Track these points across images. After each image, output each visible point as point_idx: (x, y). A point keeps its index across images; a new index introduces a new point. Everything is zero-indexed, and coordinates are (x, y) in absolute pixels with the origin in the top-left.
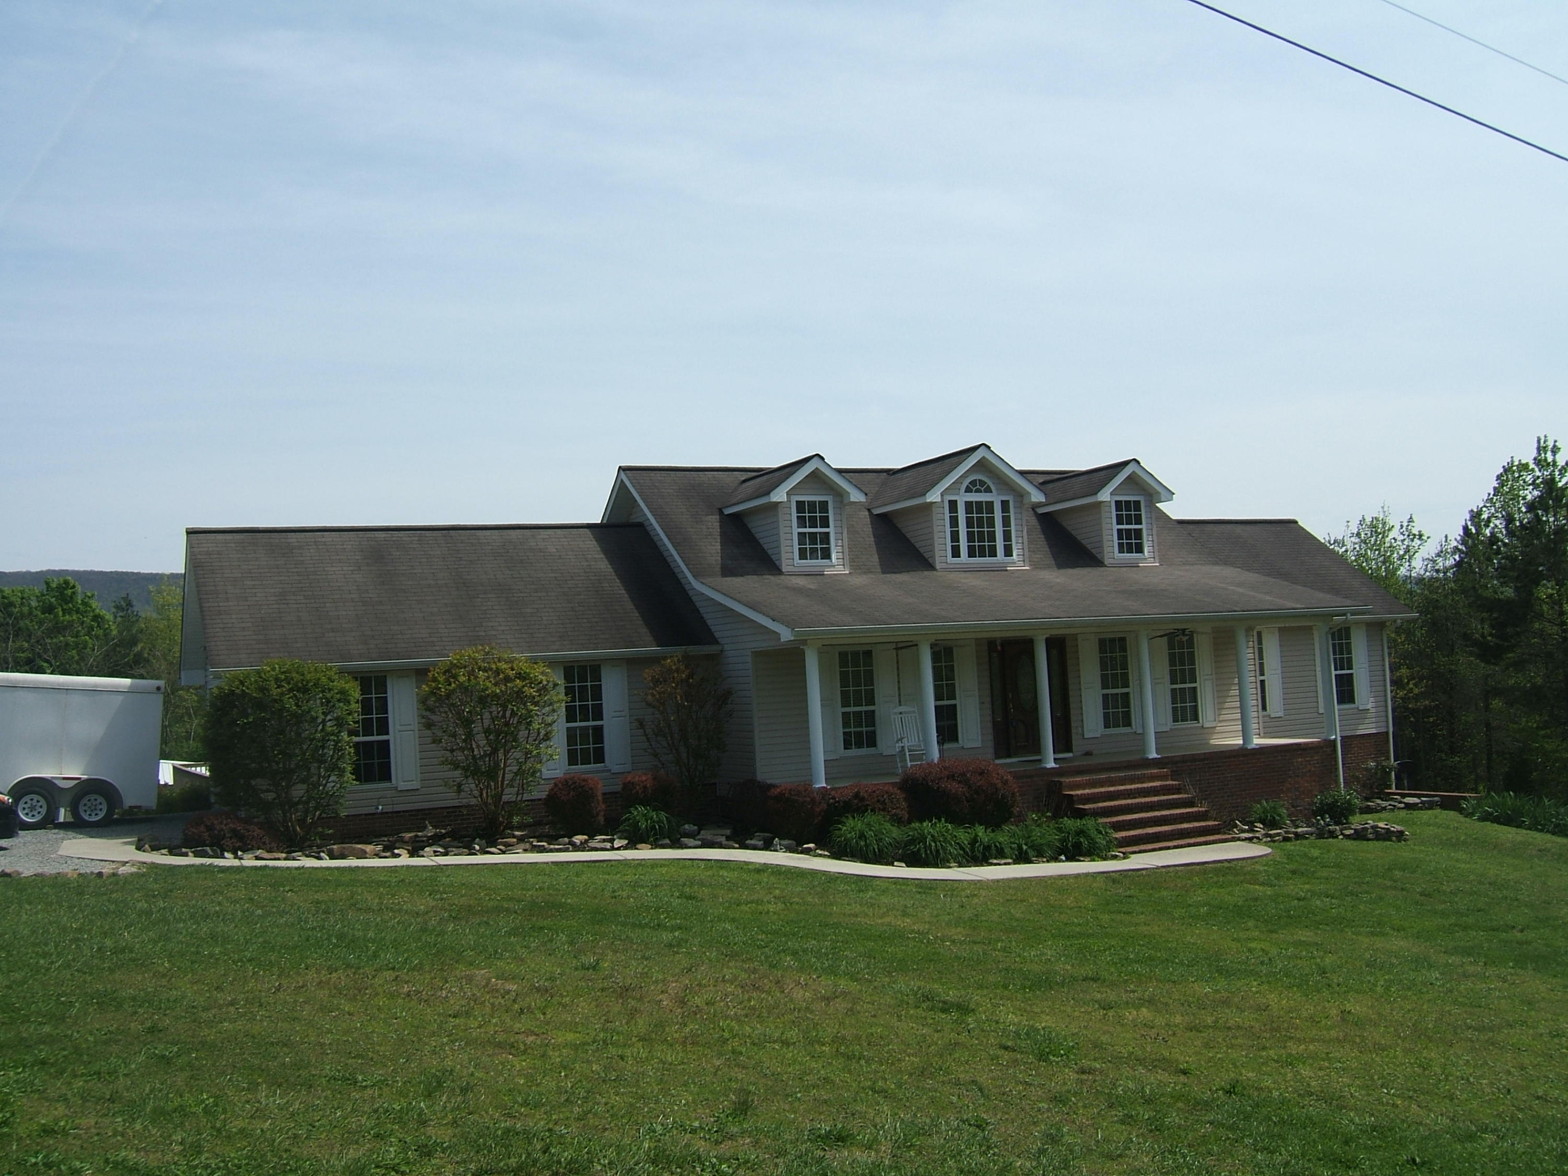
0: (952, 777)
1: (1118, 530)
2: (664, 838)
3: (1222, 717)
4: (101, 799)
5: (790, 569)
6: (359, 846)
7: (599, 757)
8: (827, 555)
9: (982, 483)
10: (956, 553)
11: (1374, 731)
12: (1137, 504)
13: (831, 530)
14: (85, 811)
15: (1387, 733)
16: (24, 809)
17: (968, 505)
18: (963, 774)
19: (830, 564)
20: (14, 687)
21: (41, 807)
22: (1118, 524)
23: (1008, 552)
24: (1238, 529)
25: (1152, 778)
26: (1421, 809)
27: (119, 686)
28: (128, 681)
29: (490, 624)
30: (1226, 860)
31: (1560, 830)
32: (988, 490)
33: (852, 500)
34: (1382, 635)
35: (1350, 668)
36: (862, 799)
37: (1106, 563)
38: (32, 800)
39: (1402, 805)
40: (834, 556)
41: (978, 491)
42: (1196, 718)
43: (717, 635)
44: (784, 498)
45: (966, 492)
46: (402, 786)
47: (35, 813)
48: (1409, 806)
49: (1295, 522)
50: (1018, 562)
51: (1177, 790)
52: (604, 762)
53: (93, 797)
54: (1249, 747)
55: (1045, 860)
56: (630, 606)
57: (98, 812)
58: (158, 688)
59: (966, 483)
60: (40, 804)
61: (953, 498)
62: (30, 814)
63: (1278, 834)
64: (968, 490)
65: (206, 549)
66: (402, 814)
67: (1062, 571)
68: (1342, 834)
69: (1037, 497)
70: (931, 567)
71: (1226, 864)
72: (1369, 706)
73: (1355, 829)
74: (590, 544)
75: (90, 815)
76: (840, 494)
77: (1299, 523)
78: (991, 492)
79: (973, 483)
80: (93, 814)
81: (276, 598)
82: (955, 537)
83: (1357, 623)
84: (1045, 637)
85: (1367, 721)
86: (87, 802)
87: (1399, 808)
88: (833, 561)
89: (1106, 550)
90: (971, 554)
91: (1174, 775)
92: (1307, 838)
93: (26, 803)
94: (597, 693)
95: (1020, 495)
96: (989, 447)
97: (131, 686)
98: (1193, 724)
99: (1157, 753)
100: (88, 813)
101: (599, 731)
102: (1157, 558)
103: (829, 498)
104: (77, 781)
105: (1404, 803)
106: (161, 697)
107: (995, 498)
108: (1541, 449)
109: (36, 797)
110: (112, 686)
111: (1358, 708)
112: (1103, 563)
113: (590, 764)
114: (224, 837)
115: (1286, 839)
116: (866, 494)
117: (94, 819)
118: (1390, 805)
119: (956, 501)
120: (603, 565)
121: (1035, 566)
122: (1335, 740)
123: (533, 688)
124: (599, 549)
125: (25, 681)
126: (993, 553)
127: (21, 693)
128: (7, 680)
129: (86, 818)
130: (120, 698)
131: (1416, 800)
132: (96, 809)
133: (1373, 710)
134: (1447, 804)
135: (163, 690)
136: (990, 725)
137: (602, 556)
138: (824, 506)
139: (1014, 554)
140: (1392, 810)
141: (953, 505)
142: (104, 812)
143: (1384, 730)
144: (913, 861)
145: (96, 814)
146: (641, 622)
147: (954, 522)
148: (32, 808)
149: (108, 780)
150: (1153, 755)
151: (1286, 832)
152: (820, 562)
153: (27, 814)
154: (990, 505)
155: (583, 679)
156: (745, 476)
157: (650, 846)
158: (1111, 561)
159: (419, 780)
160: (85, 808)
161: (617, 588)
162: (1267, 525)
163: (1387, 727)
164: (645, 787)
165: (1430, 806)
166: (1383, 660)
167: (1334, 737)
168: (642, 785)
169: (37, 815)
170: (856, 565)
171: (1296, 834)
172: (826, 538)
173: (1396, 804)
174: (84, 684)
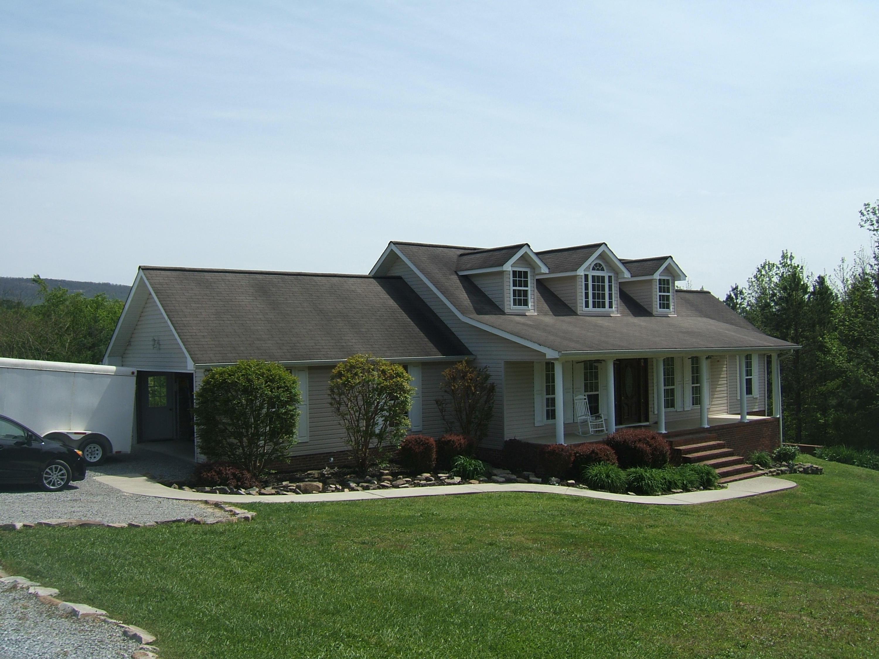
1: (660, 296)
2: (483, 476)
3: (713, 403)
4: (98, 447)
5: (508, 311)
6: (315, 484)
8: (526, 303)
9: (601, 265)
10: (587, 306)
12: (667, 281)
13: (529, 289)
17: (593, 277)
18: (645, 439)
19: (528, 309)
20: (40, 370)
22: (659, 292)
23: (611, 306)
27: (107, 371)
28: (113, 368)
32: (603, 270)
33: (541, 271)
34: (764, 358)
35: (751, 375)
37: (654, 314)
40: (529, 304)
41: (598, 270)
43: (470, 349)
44: (508, 269)
46: (299, 440)
50: (615, 311)
51: (724, 446)
53: (92, 446)
54: (746, 421)
55: (695, 489)
57: (96, 456)
58: (132, 373)
59: (592, 264)
61: (587, 273)
63: (774, 471)
64: (593, 269)
65: (158, 281)
69: (627, 275)
70: (575, 314)
72: (758, 396)
73: (804, 468)
74: (380, 290)
75: (91, 458)
76: (534, 267)
77: (711, 293)
78: (604, 270)
79: (596, 265)
80: (93, 457)
81: (215, 316)
82: (587, 296)
84: (662, 359)
85: (757, 404)
86: (89, 449)
88: (529, 307)
89: (654, 307)
90: (594, 307)
95: (617, 273)
96: (607, 245)
97: (116, 372)
99: (708, 425)
100: (89, 456)
102: (677, 312)
103: (529, 270)
104: (83, 435)
106: (135, 378)
107: (605, 274)
108: (784, 257)
110: (104, 371)
111: (753, 397)
112: (652, 314)
116: (549, 269)
117: (93, 460)
119: (588, 275)
120: (391, 302)
121: (622, 314)
122: (779, 418)
124: (385, 292)
125: (47, 367)
126: (604, 307)
128: (36, 366)
129: (88, 459)
130: (109, 380)
132: (95, 454)
134: (804, 450)
135: (136, 374)
137: (389, 297)
138: (526, 274)
139: (613, 307)
141: (586, 276)
142: (100, 455)
144: (640, 492)
145: (95, 457)
146: (427, 340)
147: (587, 287)
149: (104, 434)
150: (706, 426)
152: (522, 307)
154: (603, 277)
156: (462, 252)
157: (477, 481)
158: (657, 313)
159: (309, 435)
160: (87, 453)
164: (460, 444)
166: (764, 371)
167: (778, 416)
170: (541, 310)
171: (781, 470)
172: (526, 293)
174: (85, 369)
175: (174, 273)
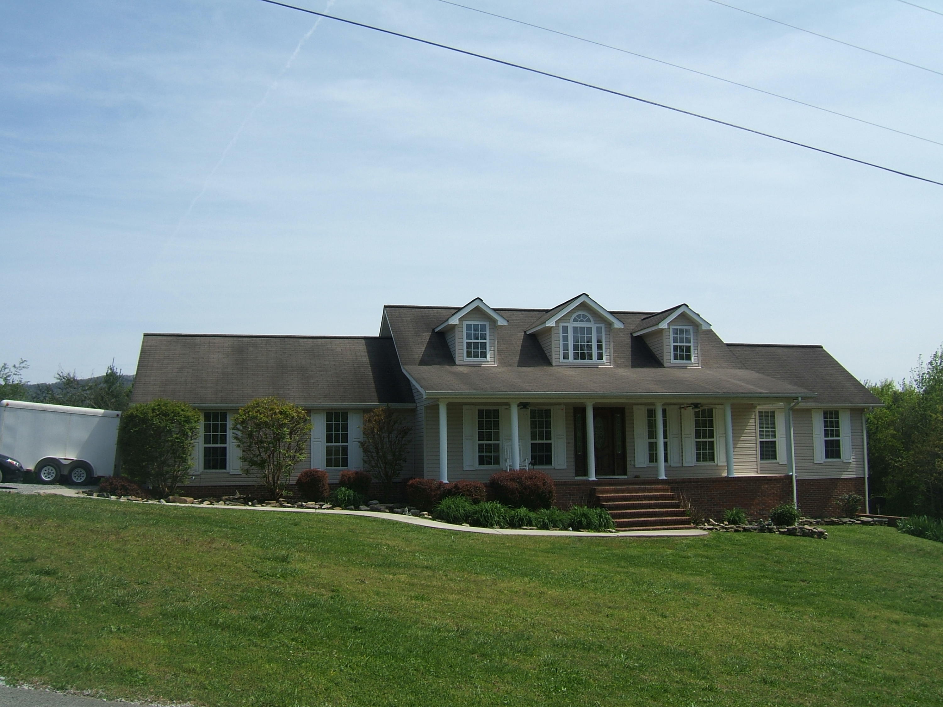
0: (513, 480)
1: (674, 346)
2: (351, 505)
4: (83, 471)
5: (461, 362)
6: (184, 498)
7: (345, 463)
8: (484, 355)
9: (585, 316)
10: (566, 357)
11: (854, 476)
12: (687, 331)
13: (487, 341)
14: (75, 477)
15: (864, 478)
16: (45, 474)
17: (575, 329)
19: (486, 360)
20: (45, 411)
21: (53, 473)
22: (674, 342)
23: (600, 357)
24: (780, 350)
25: (657, 490)
26: (872, 525)
27: (97, 413)
28: (102, 411)
29: (288, 387)
30: (667, 536)
31: (936, 538)
32: (588, 321)
33: (499, 324)
34: (862, 417)
35: (838, 436)
36: (458, 489)
37: (665, 365)
38: (49, 469)
39: (859, 522)
40: (488, 356)
41: (582, 321)
42: (712, 459)
43: (416, 397)
44: (457, 322)
45: (573, 321)
46: (232, 472)
47: (50, 476)
48: (864, 523)
49: (821, 347)
50: (606, 363)
51: (672, 498)
52: (347, 466)
53: (79, 470)
54: (730, 476)
55: (558, 529)
56: (371, 381)
57: (82, 478)
58: (118, 415)
59: (574, 316)
60: (52, 472)
61: (566, 325)
62: (48, 477)
63: (731, 528)
64: (575, 320)
65: (150, 344)
66: (231, 487)
67: (634, 369)
68: (779, 531)
69: (619, 326)
70: (549, 364)
71: (666, 538)
72: (851, 461)
73: (788, 529)
74: (362, 347)
75: (77, 479)
76: (493, 321)
77: (824, 348)
78: (591, 322)
79: (579, 316)
80: (79, 479)
81: (177, 370)
82: (566, 347)
83: (844, 408)
84: (592, 404)
85: (849, 470)
86: (76, 472)
87: (856, 524)
88: (488, 359)
89: (665, 358)
90: (576, 357)
91: (672, 490)
92: (751, 531)
93: (46, 470)
94: (345, 428)
95: (606, 323)
96: (588, 296)
97: (104, 413)
98: (711, 463)
99: (665, 476)
100: (76, 478)
101: (345, 449)
102: (700, 363)
103: (487, 323)
104: (71, 461)
105: (860, 520)
106: (119, 420)
107: (591, 325)
109: (51, 468)
110: (94, 413)
111: (843, 462)
112: (663, 365)
113: (339, 466)
114: (117, 489)
115: (736, 531)
116: (508, 321)
117: (79, 481)
118: (849, 521)
119: (568, 326)
120: (365, 359)
121: (618, 366)
122: (792, 476)
123: (287, 419)
124: (366, 350)
125: (50, 408)
126: (590, 357)
127: (48, 414)
128: (42, 407)
129: (75, 480)
130: (98, 419)
131: (870, 519)
132: (80, 476)
133: (855, 463)
134: (892, 523)
135: (120, 416)
136: (573, 456)
137: (366, 354)
138: (483, 328)
139: (604, 358)
140: (851, 524)
141: (565, 329)
142: (85, 477)
143: (862, 476)
144: (476, 524)
145: (81, 479)
146: (374, 390)
147: (566, 338)
148: (49, 473)
149: (88, 461)
150: (663, 477)
151: (737, 527)
152: (480, 359)
153: (46, 476)
154: (589, 330)
155: (337, 419)
157: (341, 509)
158: (668, 364)
159: (241, 469)
161: (369, 372)
162: (801, 349)
163: (864, 474)
164: (349, 477)
165: (881, 523)
166: (863, 432)
167: (791, 473)
168: (348, 476)
169: (51, 477)
170: (503, 362)
172: (484, 345)
173: (854, 521)
174: (80, 411)
175: (169, 338)
